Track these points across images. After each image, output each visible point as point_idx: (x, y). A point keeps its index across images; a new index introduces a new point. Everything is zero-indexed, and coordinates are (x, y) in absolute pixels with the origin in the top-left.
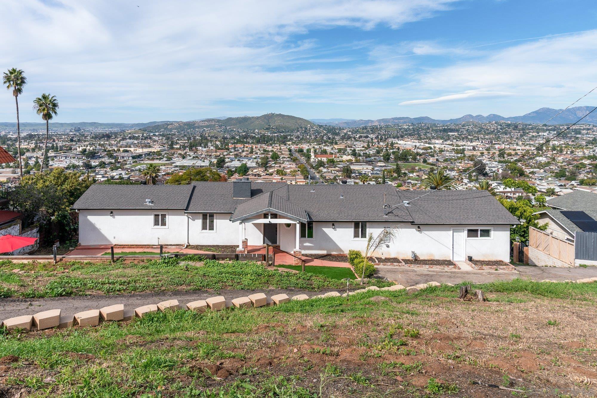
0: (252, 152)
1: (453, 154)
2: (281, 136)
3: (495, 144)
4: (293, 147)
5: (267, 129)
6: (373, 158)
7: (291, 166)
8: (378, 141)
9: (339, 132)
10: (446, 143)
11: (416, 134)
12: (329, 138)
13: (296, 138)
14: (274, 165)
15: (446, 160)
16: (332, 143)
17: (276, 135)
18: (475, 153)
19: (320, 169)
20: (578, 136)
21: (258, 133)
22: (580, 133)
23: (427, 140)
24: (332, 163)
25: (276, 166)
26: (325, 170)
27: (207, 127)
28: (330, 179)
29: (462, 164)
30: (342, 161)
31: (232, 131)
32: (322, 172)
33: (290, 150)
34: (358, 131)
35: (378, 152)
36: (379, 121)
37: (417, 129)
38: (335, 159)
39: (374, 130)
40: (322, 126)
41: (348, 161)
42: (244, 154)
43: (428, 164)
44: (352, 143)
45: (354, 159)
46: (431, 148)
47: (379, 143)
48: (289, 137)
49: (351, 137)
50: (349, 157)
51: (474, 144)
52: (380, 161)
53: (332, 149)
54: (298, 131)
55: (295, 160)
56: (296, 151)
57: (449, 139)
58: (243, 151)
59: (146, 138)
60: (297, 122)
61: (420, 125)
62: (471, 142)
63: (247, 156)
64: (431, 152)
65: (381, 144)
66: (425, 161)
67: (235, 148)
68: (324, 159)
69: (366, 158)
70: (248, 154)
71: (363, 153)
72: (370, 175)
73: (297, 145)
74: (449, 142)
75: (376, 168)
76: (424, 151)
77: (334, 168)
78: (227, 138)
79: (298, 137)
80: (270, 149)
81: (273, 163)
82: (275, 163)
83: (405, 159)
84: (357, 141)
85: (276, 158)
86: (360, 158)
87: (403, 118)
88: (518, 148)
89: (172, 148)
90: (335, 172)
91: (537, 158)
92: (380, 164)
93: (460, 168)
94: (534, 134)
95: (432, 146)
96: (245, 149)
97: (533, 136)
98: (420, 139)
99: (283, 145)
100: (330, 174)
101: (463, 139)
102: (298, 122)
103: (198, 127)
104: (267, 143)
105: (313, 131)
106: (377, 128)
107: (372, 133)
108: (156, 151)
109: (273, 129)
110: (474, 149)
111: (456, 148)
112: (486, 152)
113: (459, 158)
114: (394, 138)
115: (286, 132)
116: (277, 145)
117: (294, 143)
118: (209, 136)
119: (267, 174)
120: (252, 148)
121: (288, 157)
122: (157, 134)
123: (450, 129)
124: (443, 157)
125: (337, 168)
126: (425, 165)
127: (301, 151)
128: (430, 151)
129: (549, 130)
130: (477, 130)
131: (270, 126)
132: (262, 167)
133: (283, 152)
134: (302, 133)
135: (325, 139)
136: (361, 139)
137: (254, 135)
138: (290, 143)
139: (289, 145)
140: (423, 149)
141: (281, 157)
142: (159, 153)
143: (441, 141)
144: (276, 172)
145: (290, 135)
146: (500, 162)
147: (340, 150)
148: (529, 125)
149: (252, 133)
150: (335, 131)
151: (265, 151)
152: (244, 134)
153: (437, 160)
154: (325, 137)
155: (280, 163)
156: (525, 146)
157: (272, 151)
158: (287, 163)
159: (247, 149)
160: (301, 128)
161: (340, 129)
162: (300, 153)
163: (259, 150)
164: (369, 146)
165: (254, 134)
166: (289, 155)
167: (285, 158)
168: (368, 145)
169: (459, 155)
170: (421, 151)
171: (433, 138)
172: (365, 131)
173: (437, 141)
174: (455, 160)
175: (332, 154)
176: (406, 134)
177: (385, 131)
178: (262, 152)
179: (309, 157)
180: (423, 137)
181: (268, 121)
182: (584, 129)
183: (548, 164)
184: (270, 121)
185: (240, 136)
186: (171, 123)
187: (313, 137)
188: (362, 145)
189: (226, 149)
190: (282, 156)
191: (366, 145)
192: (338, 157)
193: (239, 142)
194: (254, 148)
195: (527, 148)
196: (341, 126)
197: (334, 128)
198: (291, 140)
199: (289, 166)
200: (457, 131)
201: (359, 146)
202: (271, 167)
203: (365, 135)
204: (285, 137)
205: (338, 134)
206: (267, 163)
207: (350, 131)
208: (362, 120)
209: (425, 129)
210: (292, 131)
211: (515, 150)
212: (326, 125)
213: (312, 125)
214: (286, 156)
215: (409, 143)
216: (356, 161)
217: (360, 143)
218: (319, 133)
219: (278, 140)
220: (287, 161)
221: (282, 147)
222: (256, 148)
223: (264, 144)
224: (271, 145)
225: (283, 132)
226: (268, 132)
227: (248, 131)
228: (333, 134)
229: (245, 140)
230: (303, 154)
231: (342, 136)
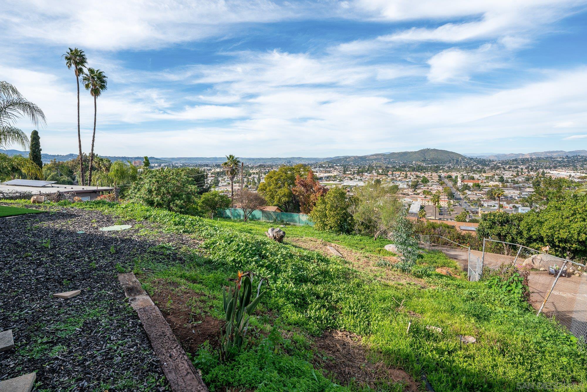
0: (406, 177)
2: (435, 166)
4: (443, 175)
5: (423, 161)
6: (521, 185)
7: (438, 188)
9: (489, 164)
11: (571, 166)
12: (479, 168)
13: (447, 168)
14: (422, 187)
16: (480, 172)
17: (430, 165)
19: (465, 191)
21: (415, 164)
23: (585, 171)
24: (478, 187)
25: (425, 188)
26: (470, 193)
27: (375, 159)
28: (475, 200)
30: (489, 186)
31: (394, 162)
32: (467, 194)
33: (440, 177)
34: (508, 162)
35: (528, 180)
36: (530, 154)
37: (573, 161)
38: (482, 185)
39: (524, 161)
40: (472, 158)
41: (494, 186)
42: (399, 178)
44: (501, 172)
45: (501, 185)
47: (529, 172)
48: (441, 167)
49: (500, 168)
50: (496, 183)
52: (529, 187)
53: (480, 176)
54: (450, 163)
55: (443, 184)
56: (445, 177)
58: (400, 176)
59: (330, 167)
61: (576, 157)
65: (532, 173)
67: (392, 174)
68: (471, 184)
69: (514, 184)
70: (402, 179)
71: (511, 180)
72: (516, 198)
73: (447, 173)
75: (523, 193)
76: (580, 180)
77: (480, 191)
78: (389, 168)
79: (449, 167)
80: (422, 175)
81: (422, 185)
82: (424, 186)
84: (506, 170)
85: (426, 182)
86: (508, 184)
87: (557, 152)
89: (344, 173)
90: (480, 195)
92: (528, 190)
98: (575, 169)
99: (434, 173)
100: (475, 196)
103: (368, 160)
104: (421, 171)
105: (464, 162)
106: (528, 160)
107: (522, 165)
108: (333, 175)
114: (546, 168)
115: (439, 163)
116: (429, 173)
117: (445, 171)
118: (375, 166)
119: (414, 194)
120: (407, 175)
121: (437, 182)
122: (338, 165)
125: (482, 192)
127: (450, 177)
131: (425, 158)
132: (412, 188)
133: (433, 178)
134: (454, 164)
135: (474, 169)
136: (510, 169)
138: (442, 171)
139: (440, 173)
140: (579, 178)
141: (430, 182)
142: (335, 177)
144: (423, 193)
145: (443, 166)
147: (487, 178)
149: (410, 164)
150: (485, 162)
151: (417, 176)
152: (403, 165)
154: (475, 167)
155: (429, 186)
157: (424, 177)
158: (435, 186)
159: (403, 175)
160: (453, 160)
161: (490, 161)
163: (413, 176)
164: (518, 174)
165: (412, 164)
166: (439, 180)
170: (577, 180)
172: (515, 163)
175: (479, 180)
176: (560, 166)
177: (537, 163)
178: (415, 177)
179: (456, 182)
180: (579, 168)
181: (424, 155)
184: (426, 155)
185: (400, 166)
186: (349, 157)
187: (463, 167)
188: (511, 174)
189: (386, 175)
190: (432, 181)
191: (515, 174)
192: (485, 183)
193: (397, 170)
196: (492, 159)
197: (484, 160)
198: (442, 169)
199: (436, 189)
201: (508, 175)
202: (419, 189)
203: (515, 166)
204: (438, 167)
205: (487, 165)
206: (417, 186)
207: (499, 163)
208: (513, 154)
209: (582, 161)
210: (445, 162)
212: (476, 158)
213: (464, 158)
214: (435, 181)
215: (563, 173)
216: (504, 187)
217: (509, 172)
218: (470, 164)
219: (431, 169)
220: (435, 184)
221: (433, 175)
222: (410, 174)
223: (418, 171)
224: (424, 172)
225: (437, 163)
226: (423, 163)
227: (407, 162)
228: (483, 165)
229: (403, 169)
230: (450, 180)
231: (492, 166)
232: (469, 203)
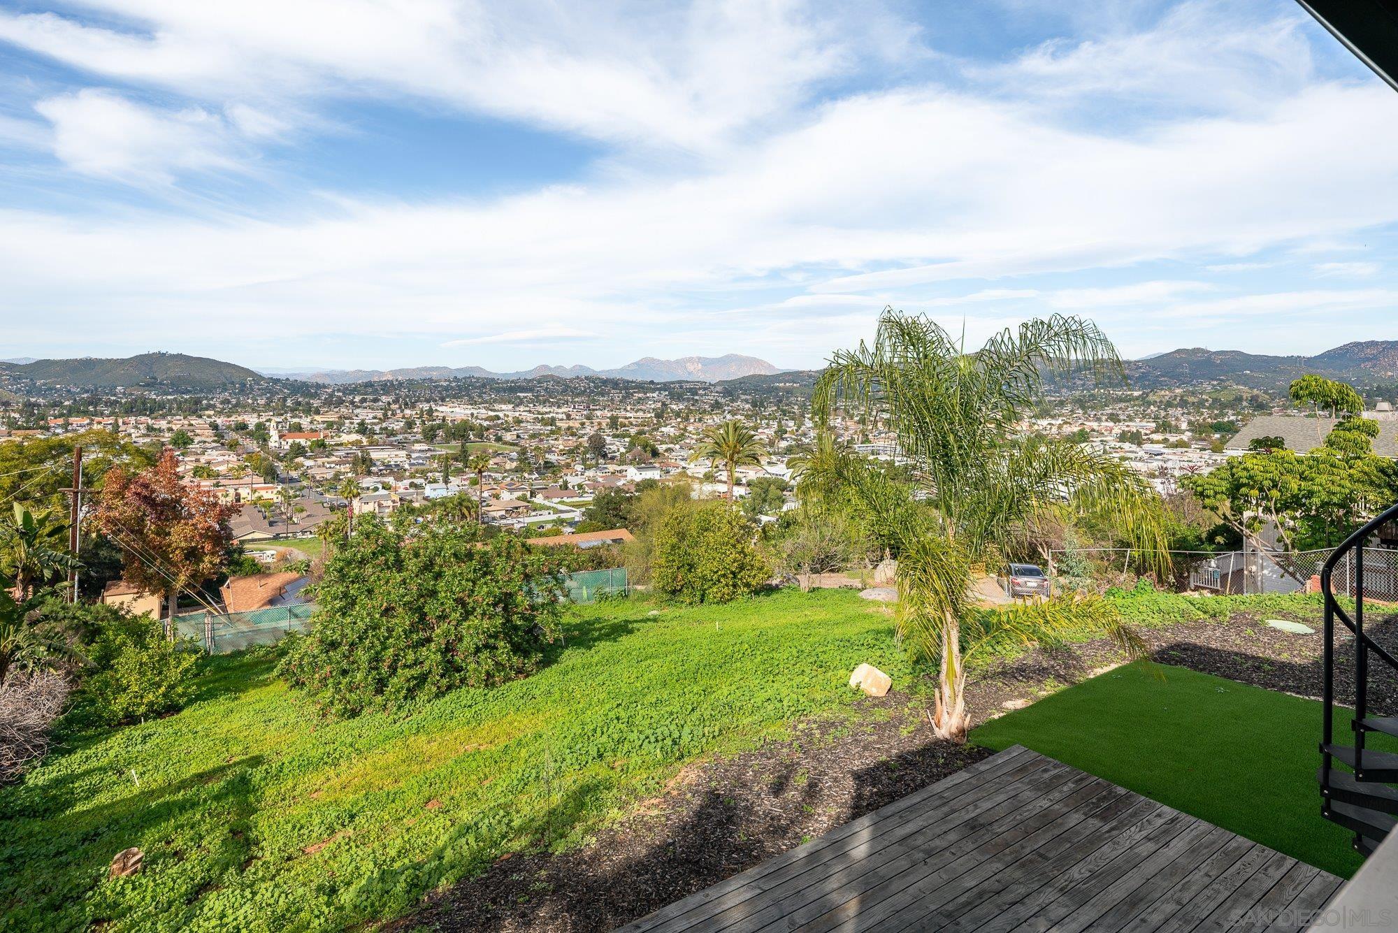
1: (538, 426)
2: (186, 400)
3: (594, 410)
4: (220, 421)
5: (148, 385)
6: (402, 437)
7: (226, 458)
8: (400, 407)
9: (316, 392)
10: (517, 409)
11: (465, 396)
12: (299, 404)
13: (222, 403)
15: (533, 436)
16: (307, 412)
17: (169, 397)
18: (571, 423)
19: (296, 460)
20: (696, 397)
21: (124, 394)
22: (697, 394)
23: (488, 406)
24: (321, 447)
25: (186, 459)
26: (309, 463)
28: (327, 480)
29: (560, 442)
30: (341, 444)
31: (50, 389)
32: (303, 466)
33: (215, 427)
34: (355, 389)
35: (410, 424)
36: (393, 372)
37: (465, 387)
38: (327, 441)
39: (387, 387)
40: (278, 380)
41: (353, 444)
43: (506, 443)
44: (350, 411)
45: (365, 441)
46: (498, 418)
47: (402, 411)
48: (205, 402)
49: (344, 401)
50: (354, 437)
51: (564, 409)
52: (418, 442)
53: (311, 422)
54: (225, 390)
55: (233, 446)
56: (229, 428)
57: (521, 403)
60: (219, 371)
62: (559, 407)
64: (502, 424)
65: (408, 412)
66: (499, 439)
67: (65, 425)
68: (302, 442)
69: (388, 436)
71: (380, 429)
72: (407, 466)
73: (229, 417)
74: (522, 408)
75: (414, 455)
76: (489, 423)
77: (327, 457)
78: (40, 405)
79: (226, 402)
80: (163, 424)
81: (178, 453)
82: (183, 454)
83: (463, 436)
84: (359, 407)
85: (185, 443)
86: (376, 437)
87: (437, 369)
88: (628, 415)
90: (333, 465)
91: (663, 429)
92: (417, 447)
93: (561, 447)
94: (640, 395)
95: (501, 414)
96: (96, 427)
97: (640, 399)
98: (473, 403)
99: (194, 417)
101: (544, 403)
102: (224, 370)
104: (152, 412)
105: (259, 389)
106: (392, 384)
107: (383, 394)
109: (163, 385)
110: (569, 417)
111: (540, 416)
112: (587, 422)
113: (552, 432)
114: (428, 401)
115: (194, 391)
116: (178, 417)
117: (220, 413)
120: (116, 425)
121: (214, 442)
123: (519, 387)
124: (526, 431)
125: (333, 459)
126: (499, 445)
127: (242, 427)
128: (500, 422)
129: (660, 390)
130: (560, 389)
131: (155, 379)
133: (198, 431)
134: (235, 394)
135: (289, 405)
136: (366, 404)
137: (113, 398)
138: (212, 413)
139: (209, 417)
140: (486, 419)
141: (196, 441)
143: (510, 407)
144: (191, 474)
145: (207, 398)
146: (615, 436)
147: (330, 425)
148: (632, 382)
149: (107, 394)
150: (306, 389)
151: (150, 429)
152: (85, 395)
153: (518, 436)
154: (289, 400)
155: (198, 454)
156: (636, 412)
157: (170, 430)
158: (215, 452)
160: (233, 383)
161: (318, 386)
162: (241, 432)
163: (136, 427)
164: (387, 415)
165: (115, 395)
166: (215, 436)
167: (205, 442)
168: (385, 415)
169: (549, 428)
170: (485, 424)
171: (495, 401)
172: (370, 390)
173: (504, 407)
174: (548, 436)
175: (313, 431)
176: (448, 396)
177: (409, 391)
178: (143, 432)
179: (265, 439)
180: (476, 399)
181: (150, 369)
182: (700, 389)
183: (682, 436)
184: (154, 369)
185: (75, 400)
187: (262, 402)
188: (371, 416)
189: (42, 428)
190: (197, 439)
191: (380, 414)
192: (331, 437)
193: (72, 411)
194: (120, 424)
195: (640, 414)
196: (319, 380)
197: (304, 384)
198: (209, 407)
199: (220, 459)
200: (531, 390)
201: (366, 415)
203: (371, 397)
204: (197, 402)
205: (315, 396)
207: (339, 390)
208: (359, 371)
209: (479, 388)
210: (210, 390)
211: (626, 418)
212: (287, 379)
213: (258, 378)
214: (209, 440)
215: (457, 410)
216: (371, 444)
217: (365, 411)
218: (273, 393)
219: (179, 408)
220: (213, 448)
221: (192, 422)
222: (124, 423)
223: (145, 415)
224: (164, 417)
225: (188, 392)
226: (150, 391)
227: (96, 389)
228: (304, 395)
229: (91, 408)
230: (248, 433)
231: (326, 399)
232: (318, 487)
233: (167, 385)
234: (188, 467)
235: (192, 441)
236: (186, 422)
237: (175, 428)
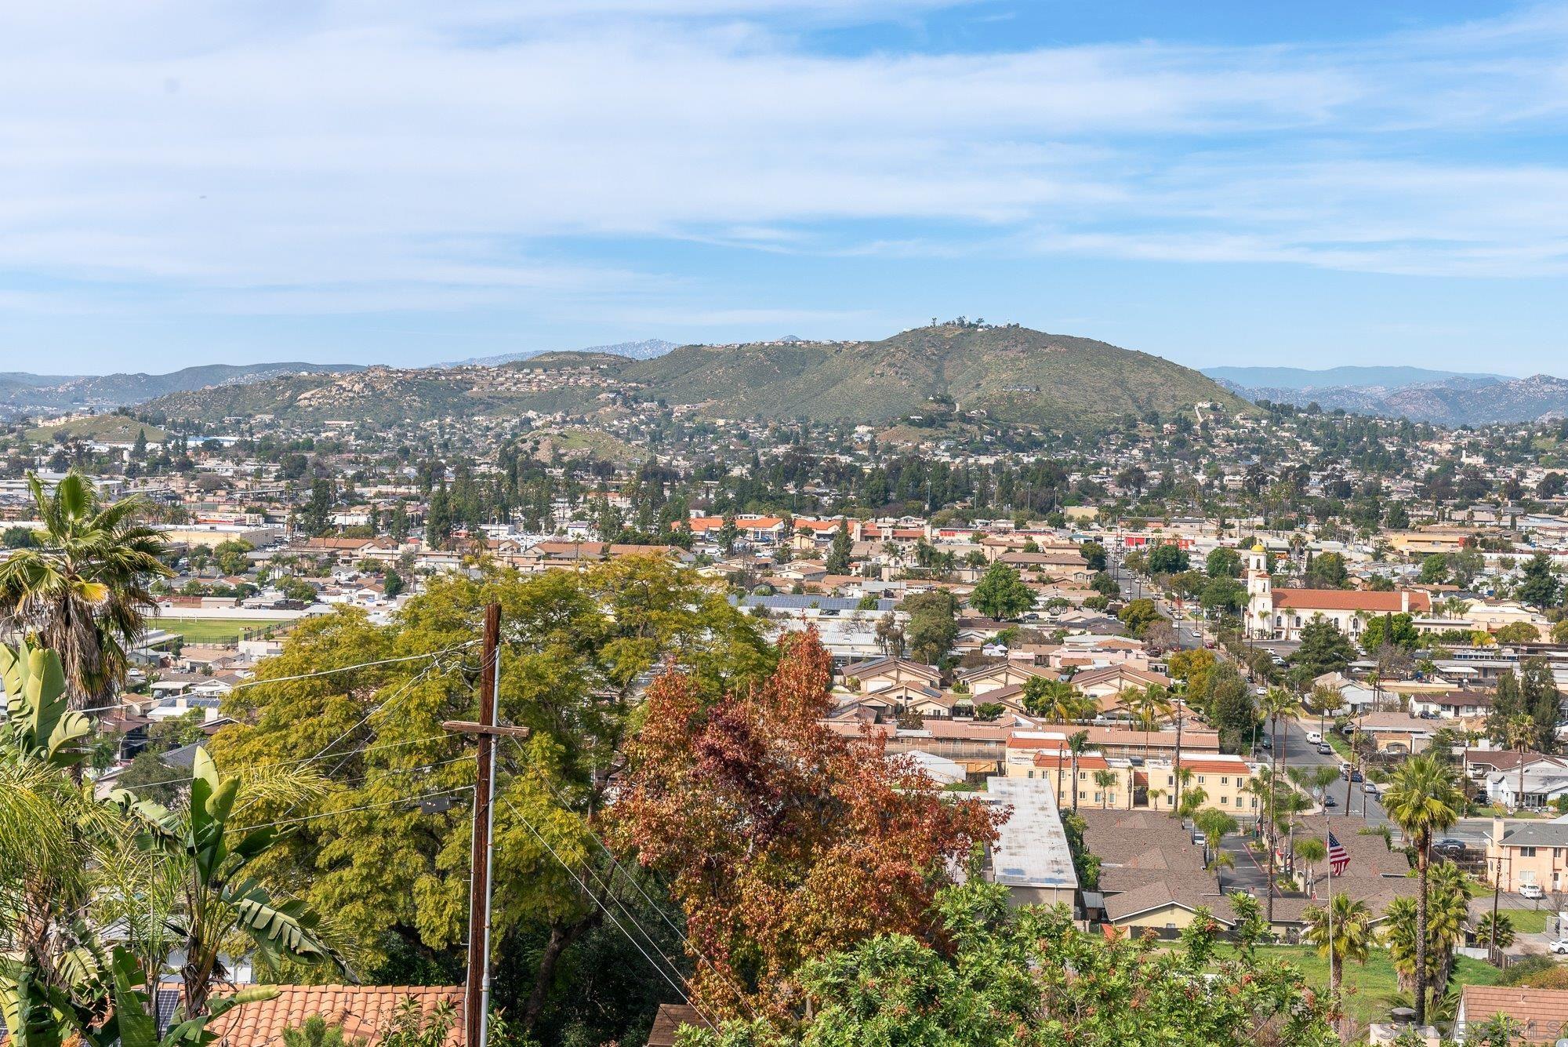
2: (1026, 469)
4: (1111, 539)
5: (929, 422)
7: (1119, 659)
9: (1401, 454)
12: (1344, 490)
13: (1123, 481)
14: (996, 651)
16: (1368, 518)
19: (1321, 682)
21: (872, 447)
25: (1015, 654)
26: (1356, 693)
28: (1409, 754)
30: (1466, 637)
32: (1339, 704)
33: (1096, 558)
34: (1526, 446)
38: (1419, 624)
41: (1503, 636)
42: (791, 574)
44: (1506, 521)
48: (1075, 478)
49: (1488, 485)
50: (1511, 613)
53: (1378, 556)
54: (1135, 440)
56: (1134, 562)
58: (783, 557)
60: (1122, 383)
63: (814, 590)
67: (726, 536)
68: (1342, 621)
70: (818, 576)
73: (1138, 526)
77: (1420, 678)
78: (675, 476)
79: (1133, 478)
80: (960, 543)
81: (992, 634)
82: (1004, 640)
84: (1532, 508)
85: (1011, 606)
90: (1434, 708)
96: (798, 543)
99: (1043, 526)
100: (1399, 721)
102: (1134, 378)
104: (935, 507)
105: (1228, 440)
108: (216, 541)
109: (970, 420)
115: (1050, 443)
116: (1002, 524)
117: (1112, 515)
118: (558, 461)
119: (958, 711)
120: (841, 541)
121: (1091, 604)
125: (1437, 684)
127: (1170, 561)
131: (946, 400)
132: (920, 661)
133: (1050, 569)
134: (1161, 453)
135: (1314, 492)
137: (845, 459)
138: (1091, 511)
139: (1084, 524)
141: (1042, 600)
144: (1019, 700)
145: (1082, 467)
147: (1436, 567)
149: (832, 446)
150: (1374, 442)
151: (927, 554)
152: (781, 450)
154: (1315, 478)
155: (1041, 640)
157: (977, 560)
158: (1090, 639)
159: (807, 543)
160: (1154, 418)
161: (1409, 432)
162: (1165, 576)
163: (891, 550)
165: (849, 451)
166: (1095, 587)
167: (1065, 604)
178: (910, 563)
181: (938, 372)
184: (948, 373)
185: (756, 463)
187: (1234, 480)
189: (674, 540)
190: (1046, 594)
192: (1436, 610)
193: (750, 496)
194: (856, 536)
196: (1416, 412)
197: (1365, 427)
198: (1088, 493)
199: (1102, 661)
202: (978, 662)
204: (1054, 475)
205: (1397, 465)
206: (950, 638)
207: (1473, 448)
210: (1094, 440)
212: (1314, 408)
214: (1078, 597)
218: (1271, 455)
219: (1007, 495)
220: (1085, 625)
221: (1038, 540)
222: (866, 537)
223: (919, 513)
224: (964, 520)
225: (1033, 445)
226: (937, 440)
227: (807, 432)
228: (1364, 461)
229: (791, 489)
230: (1184, 584)
231: (1430, 476)
233: (980, 423)
234: (1013, 680)
235: (1031, 599)
236: (1020, 540)
237: (988, 553)
